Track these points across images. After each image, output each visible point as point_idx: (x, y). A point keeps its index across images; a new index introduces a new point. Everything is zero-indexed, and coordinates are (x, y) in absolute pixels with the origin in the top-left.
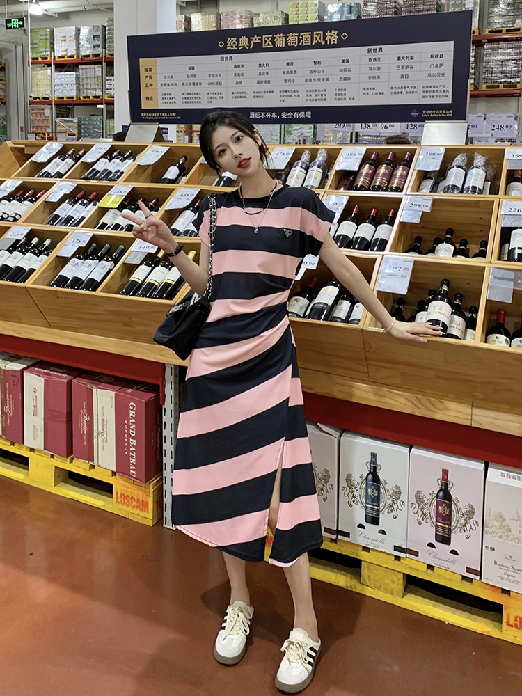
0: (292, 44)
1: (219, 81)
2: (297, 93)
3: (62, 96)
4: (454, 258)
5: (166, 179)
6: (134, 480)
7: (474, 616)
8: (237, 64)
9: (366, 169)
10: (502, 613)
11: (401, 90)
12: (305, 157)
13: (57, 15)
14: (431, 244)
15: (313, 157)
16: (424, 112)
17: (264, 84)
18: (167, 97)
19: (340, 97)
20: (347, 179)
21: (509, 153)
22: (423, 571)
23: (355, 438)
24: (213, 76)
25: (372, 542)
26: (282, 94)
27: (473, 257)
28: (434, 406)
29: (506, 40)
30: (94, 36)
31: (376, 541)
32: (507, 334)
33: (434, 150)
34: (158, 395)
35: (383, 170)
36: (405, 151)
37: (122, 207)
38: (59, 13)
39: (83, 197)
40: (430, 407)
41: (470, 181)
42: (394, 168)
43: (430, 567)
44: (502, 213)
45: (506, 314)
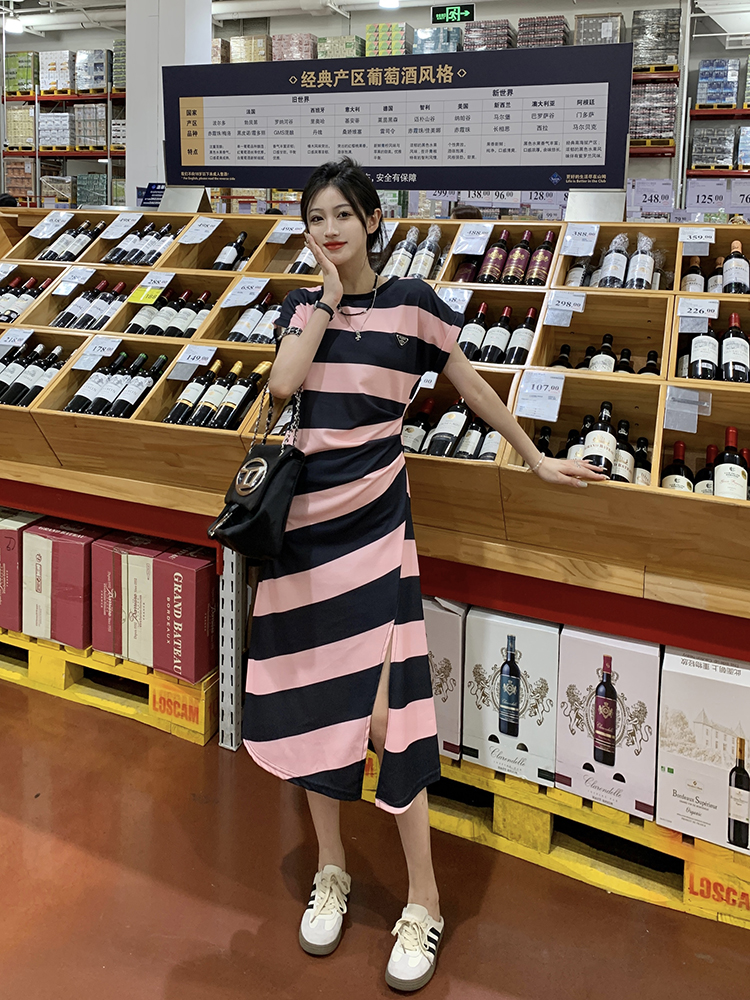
0: (391, 82)
1: (290, 129)
2: (397, 148)
3: (50, 145)
4: (615, 373)
5: (220, 263)
6: (179, 679)
7: (646, 880)
8: (315, 107)
9: (495, 254)
10: (682, 873)
11: (538, 146)
12: (412, 236)
13: (43, 35)
14: (583, 355)
15: (422, 236)
16: (568, 176)
17: (352, 135)
18: (216, 150)
19: (455, 154)
20: (468, 267)
21: (684, 233)
22: (577, 809)
23: (486, 616)
24: (281, 122)
25: (510, 764)
26: (378, 149)
27: (639, 373)
28: (594, 572)
29: (654, 81)
30: (95, 65)
31: (514, 762)
32: (689, 475)
33: (586, 228)
34: (214, 562)
35: (517, 254)
36: (545, 230)
37: (159, 304)
38: (46, 32)
39: (104, 289)
40: (589, 573)
41: (634, 271)
42: (533, 252)
43: (587, 803)
44: (679, 314)
45: (685, 448)
